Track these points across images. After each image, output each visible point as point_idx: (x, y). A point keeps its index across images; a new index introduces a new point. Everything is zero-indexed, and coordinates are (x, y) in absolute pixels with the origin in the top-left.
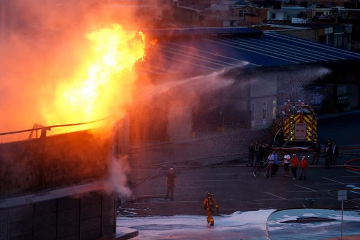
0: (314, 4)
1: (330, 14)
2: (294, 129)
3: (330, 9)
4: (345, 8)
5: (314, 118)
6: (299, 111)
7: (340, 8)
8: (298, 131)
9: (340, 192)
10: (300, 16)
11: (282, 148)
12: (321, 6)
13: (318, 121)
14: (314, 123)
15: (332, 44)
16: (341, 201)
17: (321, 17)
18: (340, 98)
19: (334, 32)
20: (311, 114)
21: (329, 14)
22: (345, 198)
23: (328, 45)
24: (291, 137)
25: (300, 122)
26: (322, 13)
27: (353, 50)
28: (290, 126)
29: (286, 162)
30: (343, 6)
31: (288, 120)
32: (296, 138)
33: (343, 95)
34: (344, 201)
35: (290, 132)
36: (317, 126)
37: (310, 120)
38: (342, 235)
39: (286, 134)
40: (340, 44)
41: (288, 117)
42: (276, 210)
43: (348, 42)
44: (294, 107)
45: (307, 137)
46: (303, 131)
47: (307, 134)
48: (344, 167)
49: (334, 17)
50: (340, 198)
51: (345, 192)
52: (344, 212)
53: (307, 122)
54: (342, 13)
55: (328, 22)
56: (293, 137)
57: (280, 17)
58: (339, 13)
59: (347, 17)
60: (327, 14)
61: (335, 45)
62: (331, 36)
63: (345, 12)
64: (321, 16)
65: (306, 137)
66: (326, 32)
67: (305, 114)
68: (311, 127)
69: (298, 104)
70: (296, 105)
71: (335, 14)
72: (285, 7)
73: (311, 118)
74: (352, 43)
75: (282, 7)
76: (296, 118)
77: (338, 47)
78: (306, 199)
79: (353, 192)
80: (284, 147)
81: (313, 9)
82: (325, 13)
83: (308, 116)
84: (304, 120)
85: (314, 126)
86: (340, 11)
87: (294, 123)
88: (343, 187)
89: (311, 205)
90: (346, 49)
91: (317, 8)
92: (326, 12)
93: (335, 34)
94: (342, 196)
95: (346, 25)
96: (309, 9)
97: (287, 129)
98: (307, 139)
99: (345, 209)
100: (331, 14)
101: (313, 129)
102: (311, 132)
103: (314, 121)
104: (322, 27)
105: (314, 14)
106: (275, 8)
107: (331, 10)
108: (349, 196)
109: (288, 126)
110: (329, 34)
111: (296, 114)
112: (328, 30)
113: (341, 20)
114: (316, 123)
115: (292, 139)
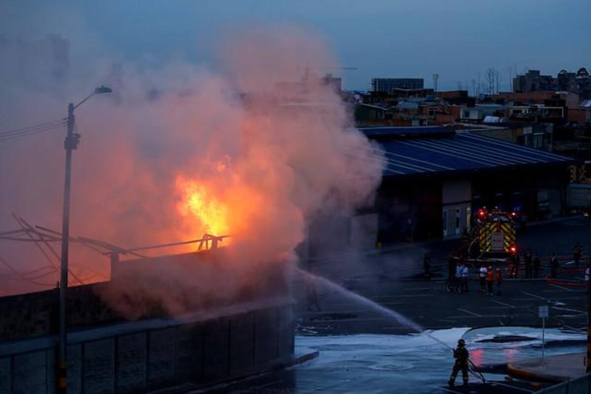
0: (511, 101)
1: (529, 112)
2: (489, 239)
3: (529, 107)
4: (545, 106)
5: (512, 227)
6: (496, 219)
7: (540, 106)
8: (494, 241)
9: (541, 308)
10: (497, 114)
11: (478, 260)
12: (519, 104)
13: (516, 229)
14: (512, 233)
15: (531, 145)
16: (542, 318)
17: (519, 116)
18: (540, 205)
19: (533, 132)
20: (509, 222)
21: (527, 112)
22: (547, 315)
23: (528, 146)
24: (487, 248)
25: (497, 231)
26: (520, 111)
27: (555, 151)
28: (486, 236)
29: (482, 275)
30: (542, 104)
31: (484, 229)
32: (493, 249)
33: (544, 202)
34: (545, 318)
35: (486, 242)
36: (515, 235)
37: (508, 229)
38: (543, 355)
39: (482, 244)
40: (540, 145)
41: (484, 226)
42: (470, 328)
43: (549, 143)
44: (490, 215)
45: (505, 248)
46: (500, 241)
47: (505, 245)
48: (545, 281)
49: (533, 115)
50: (541, 315)
51: (546, 308)
52: (546, 330)
53: (504, 230)
54: (542, 112)
55: (527, 121)
56: (490, 248)
57: (474, 115)
58: (539, 111)
59: (548, 115)
60: (526, 112)
61: (536, 147)
62: (531, 136)
63: (545, 110)
64: (520, 114)
65: (503, 248)
66: (525, 132)
67: (502, 222)
68: (509, 237)
69: (495, 211)
70: (493, 213)
71: (535, 112)
72: (480, 105)
73: (509, 227)
74: (554, 144)
75: (477, 105)
76: (492, 227)
77: (537, 148)
78: (504, 316)
79: (555, 308)
80: (481, 259)
81: (511, 107)
82: (523, 112)
83: (506, 224)
84: (501, 228)
85: (512, 236)
86: (540, 109)
87: (490, 232)
88: (544, 303)
89: (509, 323)
90: (547, 151)
91: (514, 105)
92: (525, 109)
93: (535, 134)
94: (543, 312)
95: (546, 124)
96: (506, 106)
97: (483, 239)
98: (504, 250)
99: (547, 327)
100: (531, 112)
101: (512, 239)
102: (509, 242)
103: (512, 230)
104: (521, 127)
105: (511, 112)
106: (469, 106)
107: (529, 109)
108: (552, 312)
109: (484, 235)
110: (527, 135)
111: (493, 222)
112: (528, 130)
113: (540, 119)
114: (514, 232)
115: (488, 250)
